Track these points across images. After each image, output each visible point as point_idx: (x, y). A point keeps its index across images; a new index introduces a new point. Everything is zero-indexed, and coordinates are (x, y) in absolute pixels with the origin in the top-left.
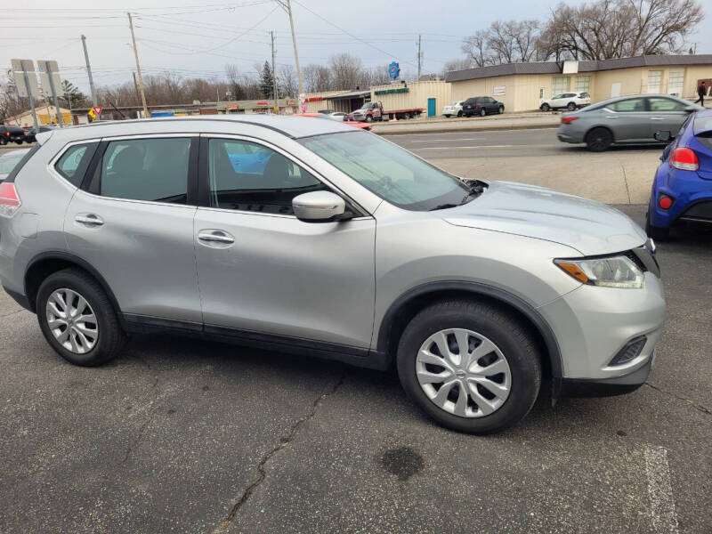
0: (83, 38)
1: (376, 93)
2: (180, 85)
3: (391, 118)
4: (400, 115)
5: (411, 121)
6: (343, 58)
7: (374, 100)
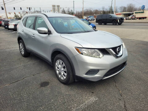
0: (74, 1)
1: (135, 13)
2: (92, 11)
3: (137, 19)
4: (140, 18)
5: (143, 20)
6: (131, 4)
7: (134, 14)
